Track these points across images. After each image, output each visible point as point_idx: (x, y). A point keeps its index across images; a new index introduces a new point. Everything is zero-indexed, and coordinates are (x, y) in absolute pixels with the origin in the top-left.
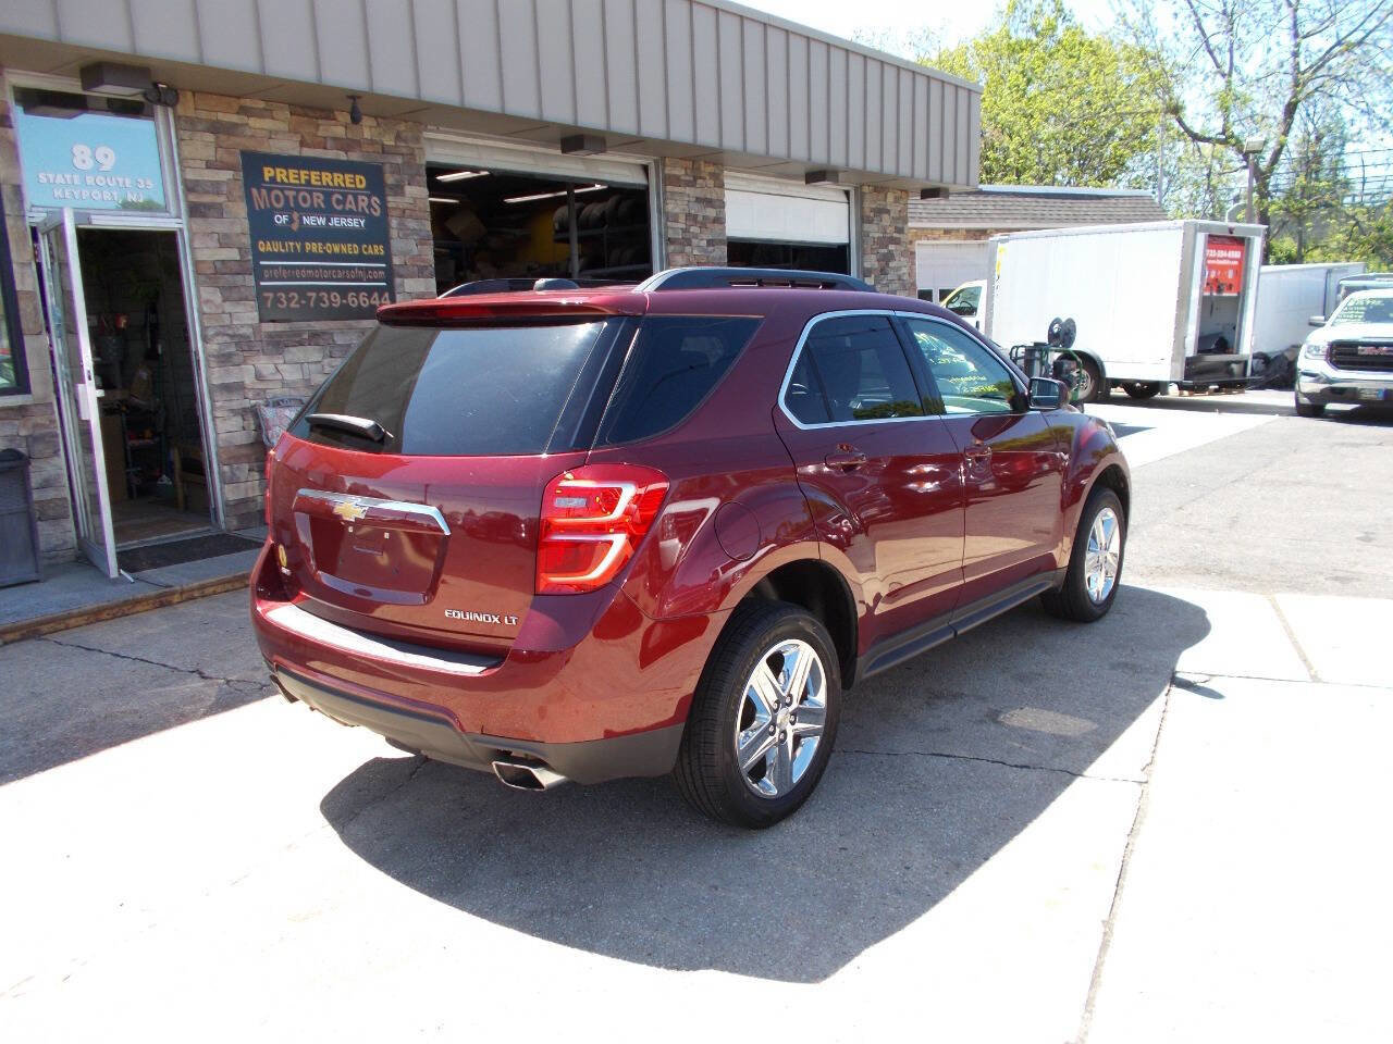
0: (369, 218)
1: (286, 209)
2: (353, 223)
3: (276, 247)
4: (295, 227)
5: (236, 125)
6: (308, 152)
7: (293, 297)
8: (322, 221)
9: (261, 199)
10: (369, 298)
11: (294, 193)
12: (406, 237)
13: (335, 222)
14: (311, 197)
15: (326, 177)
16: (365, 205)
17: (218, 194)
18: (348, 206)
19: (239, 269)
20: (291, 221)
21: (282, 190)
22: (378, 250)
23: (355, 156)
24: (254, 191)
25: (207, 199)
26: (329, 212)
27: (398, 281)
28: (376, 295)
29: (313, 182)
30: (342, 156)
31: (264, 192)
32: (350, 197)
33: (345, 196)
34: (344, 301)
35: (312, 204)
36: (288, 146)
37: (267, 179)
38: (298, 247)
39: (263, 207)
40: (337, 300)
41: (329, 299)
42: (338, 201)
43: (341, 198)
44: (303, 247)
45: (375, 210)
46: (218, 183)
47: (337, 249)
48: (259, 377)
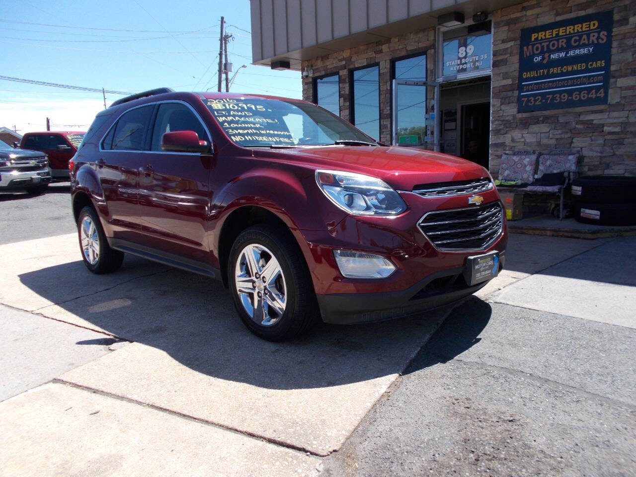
0: (597, 46)
1: (542, 53)
2: (584, 51)
3: (533, 74)
4: (545, 62)
5: (519, 18)
6: (559, 19)
7: (538, 99)
8: (563, 55)
9: (527, 51)
10: (588, 94)
11: (547, 43)
12: (623, 51)
13: (571, 53)
14: (558, 43)
15: (570, 29)
16: (594, 39)
17: (506, 54)
18: (582, 42)
19: (511, 88)
20: (543, 59)
21: (541, 44)
22: (601, 63)
23: (590, 11)
24: (525, 48)
25: (500, 58)
26: (569, 47)
27: (612, 80)
28: (594, 91)
29: (561, 34)
30: (582, 13)
31: (530, 47)
32: (585, 37)
33: (580, 37)
34: (570, 98)
35: (558, 46)
36: (548, 18)
37: (533, 40)
38: (546, 72)
39: (528, 55)
40: (565, 97)
41: (560, 97)
42: (576, 41)
43: (577, 38)
44: (548, 71)
45: (603, 40)
46: (507, 49)
47: (570, 68)
48: (513, 140)
